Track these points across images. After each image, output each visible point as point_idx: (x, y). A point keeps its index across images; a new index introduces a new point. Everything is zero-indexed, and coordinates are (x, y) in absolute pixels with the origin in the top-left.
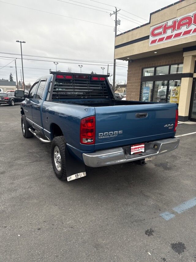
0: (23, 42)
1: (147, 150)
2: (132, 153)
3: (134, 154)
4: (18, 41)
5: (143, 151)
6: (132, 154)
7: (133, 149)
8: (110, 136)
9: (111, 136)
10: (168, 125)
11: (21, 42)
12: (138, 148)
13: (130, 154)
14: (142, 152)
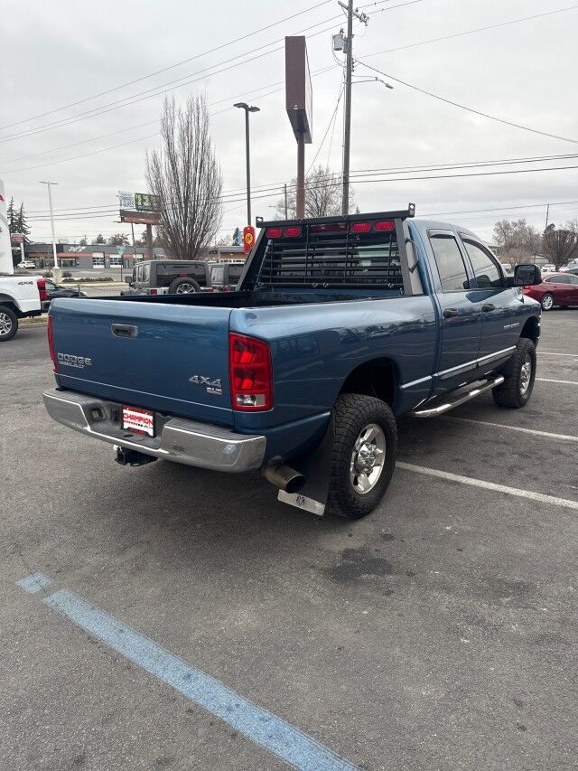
8: (73, 363)
9: (75, 365)
10: (200, 379)
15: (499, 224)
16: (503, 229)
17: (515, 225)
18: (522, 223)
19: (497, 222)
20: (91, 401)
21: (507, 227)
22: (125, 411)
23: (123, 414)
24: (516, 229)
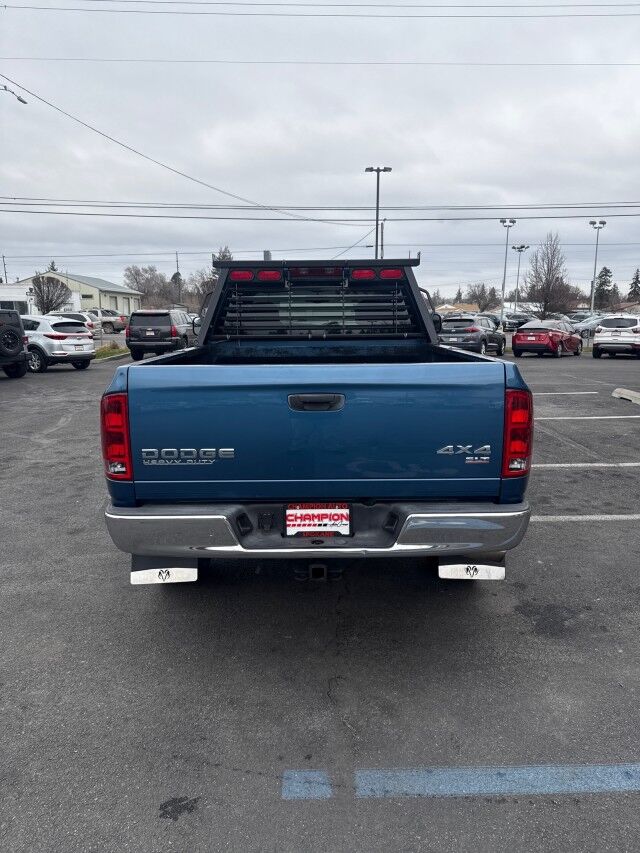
0: (386, 170)
1: (362, 530)
2: (291, 531)
3: (299, 535)
4: (371, 170)
5: (345, 530)
6: (291, 536)
7: (296, 518)
8: (184, 460)
9: (190, 462)
10: (456, 449)
11: (378, 171)
12: (321, 517)
13: (284, 534)
14: (337, 534)
15: (128, 269)
16: (134, 274)
17: (146, 271)
18: (152, 270)
19: (126, 267)
20: (233, 509)
21: (137, 273)
22: (289, 512)
23: (285, 518)
24: (147, 275)
